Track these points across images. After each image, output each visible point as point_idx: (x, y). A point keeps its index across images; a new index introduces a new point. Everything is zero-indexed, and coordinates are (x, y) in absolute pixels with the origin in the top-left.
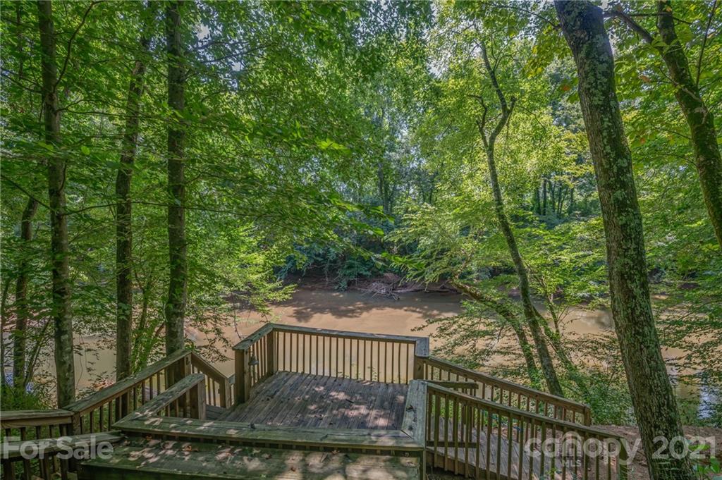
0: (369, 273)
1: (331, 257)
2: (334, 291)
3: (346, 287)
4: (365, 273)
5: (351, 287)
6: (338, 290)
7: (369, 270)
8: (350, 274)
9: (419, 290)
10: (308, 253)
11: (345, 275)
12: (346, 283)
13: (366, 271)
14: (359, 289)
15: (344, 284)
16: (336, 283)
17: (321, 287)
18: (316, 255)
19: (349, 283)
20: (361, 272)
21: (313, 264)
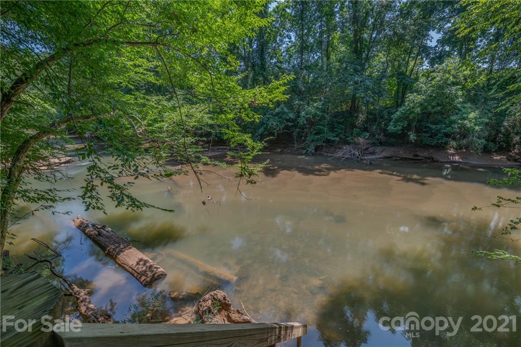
0: (337, 139)
1: (302, 121)
2: (302, 155)
3: (313, 151)
4: (333, 139)
5: (318, 152)
6: (306, 154)
7: (337, 136)
8: (318, 140)
9: (389, 158)
10: (280, 117)
11: (313, 140)
12: (313, 148)
13: (334, 137)
14: (326, 154)
15: (311, 149)
16: (304, 149)
17: (289, 151)
18: (287, 120)
19: (317, 148)
20: (329, 138)
21: (284, 129)
